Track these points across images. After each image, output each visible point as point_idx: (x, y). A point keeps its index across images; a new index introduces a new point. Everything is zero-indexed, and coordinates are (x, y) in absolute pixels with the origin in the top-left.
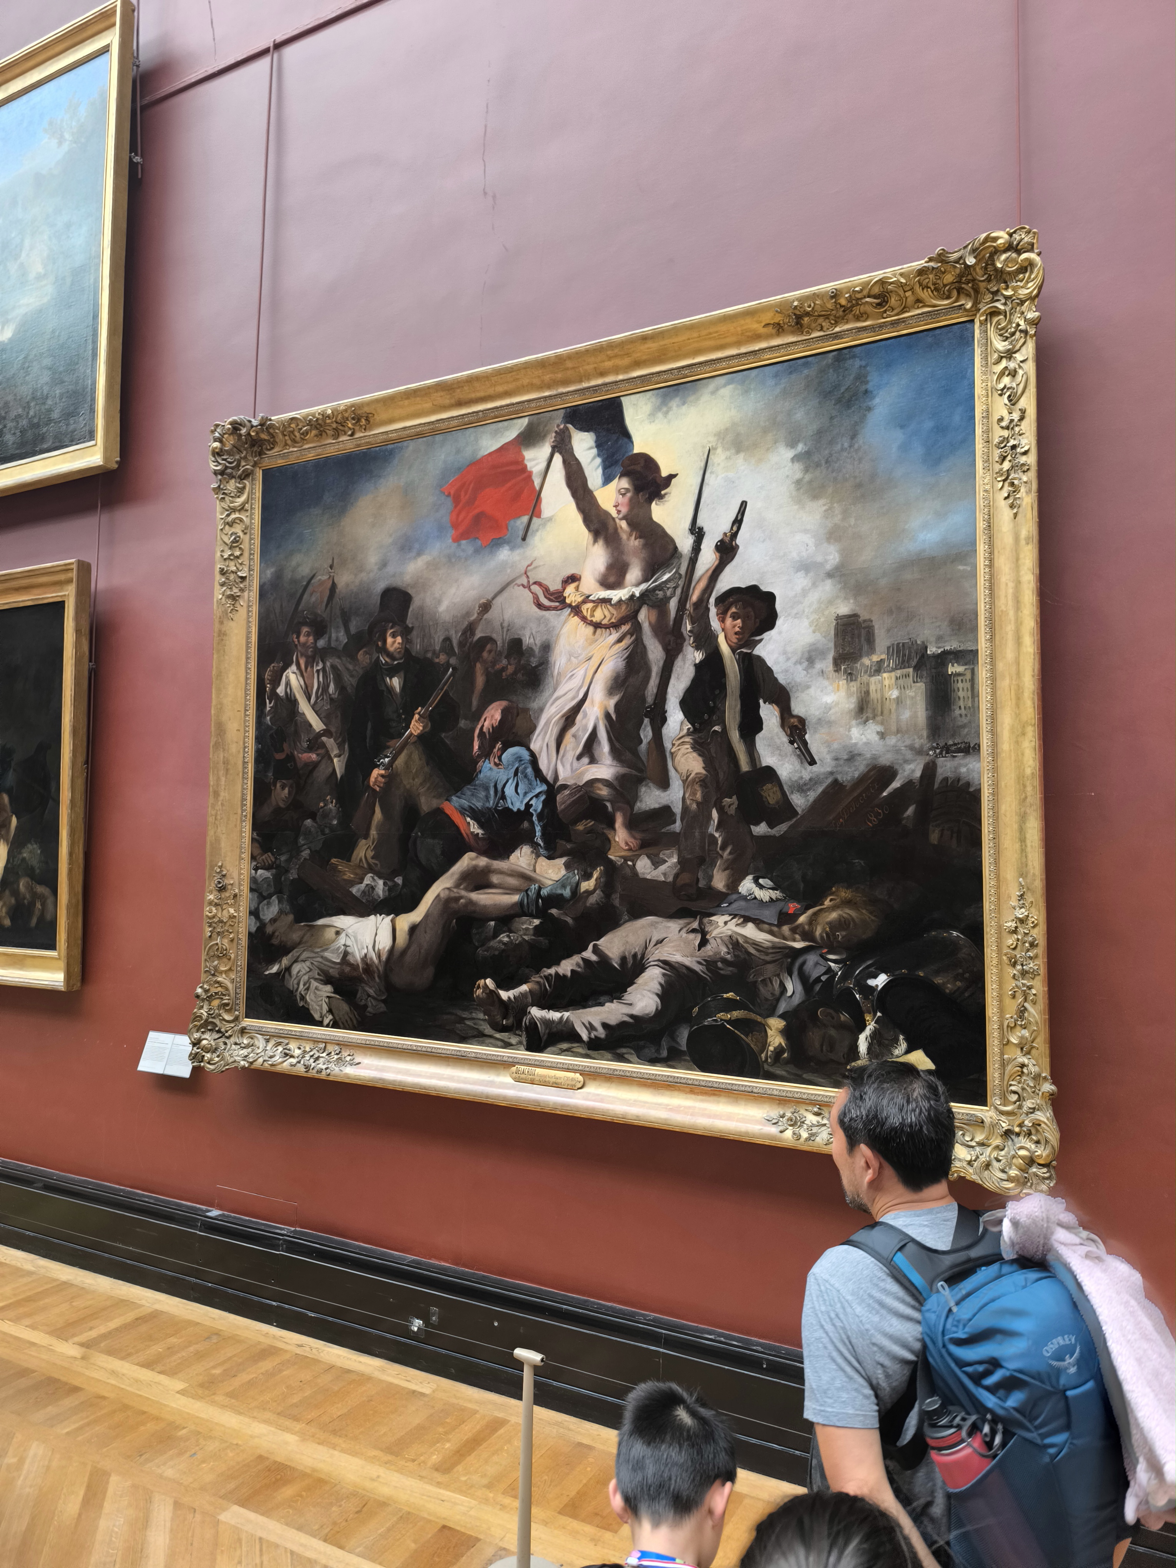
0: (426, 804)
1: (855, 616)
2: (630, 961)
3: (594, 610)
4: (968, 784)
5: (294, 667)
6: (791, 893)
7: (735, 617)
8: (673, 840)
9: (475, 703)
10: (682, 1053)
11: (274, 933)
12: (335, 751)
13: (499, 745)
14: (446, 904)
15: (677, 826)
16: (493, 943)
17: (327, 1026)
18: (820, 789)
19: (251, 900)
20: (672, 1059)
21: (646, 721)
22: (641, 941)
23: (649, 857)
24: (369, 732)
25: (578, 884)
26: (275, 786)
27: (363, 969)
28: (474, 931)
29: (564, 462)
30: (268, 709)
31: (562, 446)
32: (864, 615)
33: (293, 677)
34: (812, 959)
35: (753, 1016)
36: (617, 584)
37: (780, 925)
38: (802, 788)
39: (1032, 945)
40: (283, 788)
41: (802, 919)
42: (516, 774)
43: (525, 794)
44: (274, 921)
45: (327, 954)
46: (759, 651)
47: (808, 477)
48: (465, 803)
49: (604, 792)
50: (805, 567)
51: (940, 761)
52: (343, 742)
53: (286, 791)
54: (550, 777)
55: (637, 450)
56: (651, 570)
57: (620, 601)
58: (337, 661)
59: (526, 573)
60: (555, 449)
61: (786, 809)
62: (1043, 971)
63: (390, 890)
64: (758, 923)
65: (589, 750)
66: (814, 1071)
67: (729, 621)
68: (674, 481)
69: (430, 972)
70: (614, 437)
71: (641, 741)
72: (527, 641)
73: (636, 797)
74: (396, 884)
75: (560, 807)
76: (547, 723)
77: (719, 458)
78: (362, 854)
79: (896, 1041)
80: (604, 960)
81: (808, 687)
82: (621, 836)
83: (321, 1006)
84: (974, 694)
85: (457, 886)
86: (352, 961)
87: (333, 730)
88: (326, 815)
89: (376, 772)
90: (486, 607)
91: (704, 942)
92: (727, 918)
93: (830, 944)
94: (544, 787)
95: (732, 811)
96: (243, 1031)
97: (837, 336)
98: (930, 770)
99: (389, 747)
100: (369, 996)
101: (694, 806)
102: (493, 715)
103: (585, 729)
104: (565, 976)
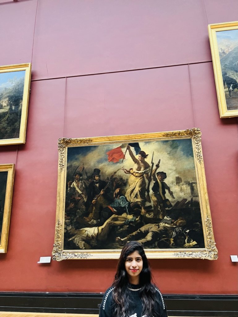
0: (104, 206)
1: (179, 177)
2: (146, 231)
3: (136, 174)
4: (197, 201)
5: (75, 182)
6: (173, 219)
7: (160, 176)
8: (152, 211)
9: (114, 188)
10: (157, 246)
11: (70, 232)
12: (85, 197)
13: (119, 196)
14: (109, 224)
15: (153, 209)
16: (119, 230)
17: (84, 249)
18: (176, 202)
19: (65, 226)
20: (155, 247)
21: (146, 192)
22: (148, 228)
23: (148, 214)
24: (92, 194)
25: (135, 219)
26: (70, 203)
27: (92, 238)
28: (115, 228)
29: (129, 151)
30: (69, 189)
31: (128, 148)
32: (180, 177)
33: (74, 184)
34: (177, 229)
35: (168, 239)
36: (140, 170)
37: (171, 224)
38: (173, 202)
39: (210, 223)
40: (72, 204)
41: (175, 222)
42: (122, 200)
43: (124, 204)
44: (70, 230)
45: (83, 235)
46: (164, 181)
47: (170, 157)
48: (113, 206)
49: (139, 203)
50: (171, 169)
51: (193, 198)
52: (86, 195)
53: (73, 205)
54: (129, 201)
55: (142, 150)
56: (145, 168)
57: (140, 173)
58: (85, 181)
59: (123, 168)
60: (127, 149)
61: (171, 206)
62: (212, 227)
63: (97, 222)
64: (168, 224)
65: (136, 196)
66: (178, 246)
67: (159, 177)
68: (148, 156)
69: (106, 237)
70: (137, 148)
71: (145, 195)
72: (123, 178)
73: (145, 204)
74: (98, 221)
75: (131, 206)
76: (128, 192)
77: (155, 153)
78: (91, 216)
79: (191, 240)
80: (141, 231)
81: (172, 187)
82: (143, 210)
83: (82, 246)
84: (197, 189)
85: (112, 220)
86: (89, 236)
87: (84, 193)
88: (82, 209)
89: (93, 201)
90: (115, 173)
91: (159, 227)
92: (162, 223)
93: (179, 226)
94: (128, 203)
95: (162, 206)
96: (64, 252)
97: (172, 138)
98: (192, 199)
99: (96, 196)
100: (93, 242)
101: (156, 205)
102: (117, 191)
103: (135, 193)
104: (134, 235)
